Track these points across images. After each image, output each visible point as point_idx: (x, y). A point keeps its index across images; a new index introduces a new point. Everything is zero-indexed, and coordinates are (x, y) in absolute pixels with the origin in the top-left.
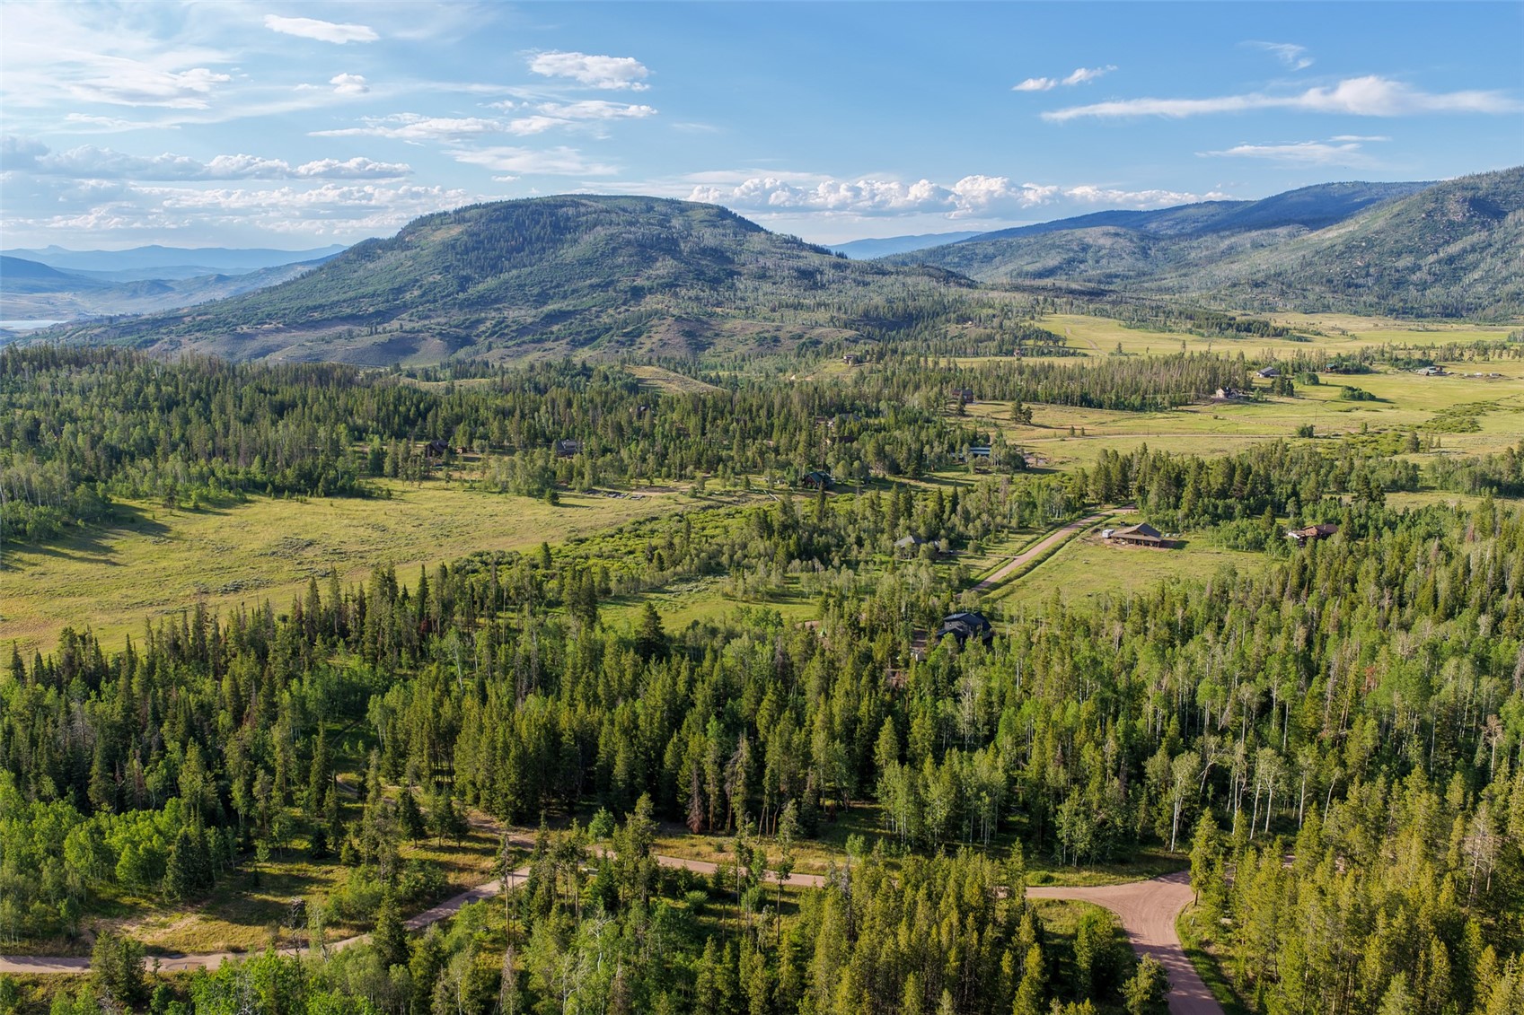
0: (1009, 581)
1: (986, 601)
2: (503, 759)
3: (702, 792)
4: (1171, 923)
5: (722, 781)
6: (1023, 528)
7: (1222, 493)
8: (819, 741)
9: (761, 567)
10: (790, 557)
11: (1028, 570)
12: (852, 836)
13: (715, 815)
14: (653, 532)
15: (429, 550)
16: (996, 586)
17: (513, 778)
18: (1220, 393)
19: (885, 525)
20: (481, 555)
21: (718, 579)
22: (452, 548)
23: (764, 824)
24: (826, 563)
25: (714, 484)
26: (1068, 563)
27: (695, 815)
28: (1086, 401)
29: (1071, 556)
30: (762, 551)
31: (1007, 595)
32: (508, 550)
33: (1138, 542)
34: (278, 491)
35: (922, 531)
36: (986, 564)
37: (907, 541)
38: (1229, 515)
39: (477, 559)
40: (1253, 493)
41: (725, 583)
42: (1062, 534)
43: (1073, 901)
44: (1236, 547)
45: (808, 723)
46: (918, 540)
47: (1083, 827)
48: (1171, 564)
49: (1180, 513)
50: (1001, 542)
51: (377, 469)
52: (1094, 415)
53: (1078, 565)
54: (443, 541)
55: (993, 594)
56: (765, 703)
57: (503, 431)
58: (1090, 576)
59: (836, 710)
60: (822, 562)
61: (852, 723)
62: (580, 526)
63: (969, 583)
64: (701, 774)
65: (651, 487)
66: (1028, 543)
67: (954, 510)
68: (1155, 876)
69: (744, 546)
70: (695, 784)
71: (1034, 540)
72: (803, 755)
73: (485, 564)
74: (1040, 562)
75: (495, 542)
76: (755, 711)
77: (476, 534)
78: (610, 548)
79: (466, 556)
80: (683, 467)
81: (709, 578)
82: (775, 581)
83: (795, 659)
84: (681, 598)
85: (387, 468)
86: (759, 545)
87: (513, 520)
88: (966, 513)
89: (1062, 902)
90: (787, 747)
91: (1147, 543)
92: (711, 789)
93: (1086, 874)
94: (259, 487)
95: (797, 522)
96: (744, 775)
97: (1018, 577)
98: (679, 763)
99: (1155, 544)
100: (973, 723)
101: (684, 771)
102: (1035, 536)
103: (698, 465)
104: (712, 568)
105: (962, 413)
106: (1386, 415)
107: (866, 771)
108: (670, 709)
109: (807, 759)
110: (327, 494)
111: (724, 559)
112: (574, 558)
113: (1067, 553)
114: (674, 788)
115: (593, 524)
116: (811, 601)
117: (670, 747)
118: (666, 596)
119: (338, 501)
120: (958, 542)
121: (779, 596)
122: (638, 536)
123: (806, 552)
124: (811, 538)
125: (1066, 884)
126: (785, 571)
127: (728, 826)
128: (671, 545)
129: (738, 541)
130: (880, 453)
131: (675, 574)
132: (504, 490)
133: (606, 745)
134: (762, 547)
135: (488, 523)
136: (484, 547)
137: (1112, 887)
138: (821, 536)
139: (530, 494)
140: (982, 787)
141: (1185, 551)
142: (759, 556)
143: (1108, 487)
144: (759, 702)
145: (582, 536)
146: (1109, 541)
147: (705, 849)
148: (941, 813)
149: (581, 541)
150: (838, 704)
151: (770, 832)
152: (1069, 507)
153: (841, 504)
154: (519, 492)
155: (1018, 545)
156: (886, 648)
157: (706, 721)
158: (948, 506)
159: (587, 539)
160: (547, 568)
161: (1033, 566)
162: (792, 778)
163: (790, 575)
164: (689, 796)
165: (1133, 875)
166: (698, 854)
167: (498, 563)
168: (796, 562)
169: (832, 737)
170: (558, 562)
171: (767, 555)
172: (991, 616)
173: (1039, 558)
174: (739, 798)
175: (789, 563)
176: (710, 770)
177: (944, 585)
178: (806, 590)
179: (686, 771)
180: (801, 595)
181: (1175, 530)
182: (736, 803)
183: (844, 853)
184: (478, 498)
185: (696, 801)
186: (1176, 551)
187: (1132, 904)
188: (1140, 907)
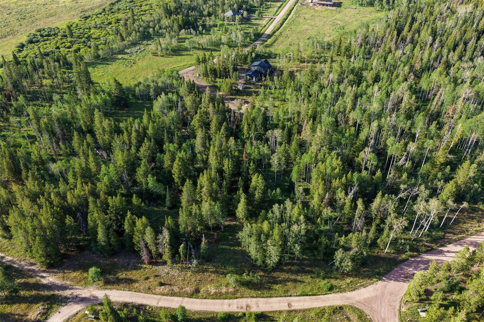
0: (274, 32)
1: (267, 46)
3: (147, 248)
4: (397, 320)
9: (167, 35)
10: (180, 28)
11: (282, 25)
14: (119, 9)
15: (16, 29)
16: (269, 36)
20: (39, 31)
21: (149, 42)
22: (27, 26)
24: (196, 28)
26: (297, 19)
29: (297, 15)
30: (167, 25)
31: (275, 42)
32: (53, 26)
33: (323, 5)
35: (235, 6)
36: (264, 22)
37: (229, 13)
39: (38, 33)
42: (291, 3)
43: (346, 306)
44: (361, 5)
46: (234, 12)
48: (338, 16)
50: (268, 8)
53: (301, 20)
54: (22, 22)
55: (269, 41)
58: (306, 27)
60: (194, 29)
62: (86, 8)
63: (258, 36)
66: (280, 7)
68: (380, 276)
69: (159, 21)
70: (143, 244)
71: (281, 5)
72: (199, 216)
73: (42, 36)
74: (286, 19)
75: (47, 20)
77: (38, 17)
78: (100, 22)
79: (33, 32)
81: (145, 42)
82: (174, 43)
84: (133, 56)
86: (165, 22)
87: (54, 6)
89: (341, 308)
91: (327, 5)
92: (152, 247)
93: (348, 280)
95: (181, 4)
97: (278, 29)
98: (132, 232)
99: (330, 5)
101: (136, 237)
102: (281, 3)
104: (146, 36)
108: (128, 165)
109: (201, 218)
111: (151, 30)
112: (84, 29)
113: (296, 13)
115: (91, 6)
116: (191, 53)
118: (126, 56)
120: (251, 10)
121: (177, 52)
122: (112, 12)
123: (187, 24)
124: (188, 12)
125: (341, 290)
126: (178, 35)
128: (126, 24)
129: (156, 18)
131: (129, 41)
134: (167, 23)
135: (43, 9)
136: (41, 25)
137: (363, 290)
138: (192, 12)
141: (342, 8)
142: (166, 28)
145: (87, 14)
146: (311, 4)
149: (87, 18)
151: (186, 260)
155: (275, 9)
156: (228, 87)
159: (89, 16)
160: (71, 37)
161: (283, 22)
163: (180, 37)
164: (140, 248)
165: (370, 277)
166: (149, 287)
167: (49, 35)
168: (183, 30)
170: (76, 33)
171: (170, 27)
172: (270, 56)
173: (285, 17)
175: (180, 30)
177: (248, 39)
178: (189, 47)
180: (186, 49)
185: (145, 251)
186: (339, 9)
187: (375, 306)
188: (379, 308)
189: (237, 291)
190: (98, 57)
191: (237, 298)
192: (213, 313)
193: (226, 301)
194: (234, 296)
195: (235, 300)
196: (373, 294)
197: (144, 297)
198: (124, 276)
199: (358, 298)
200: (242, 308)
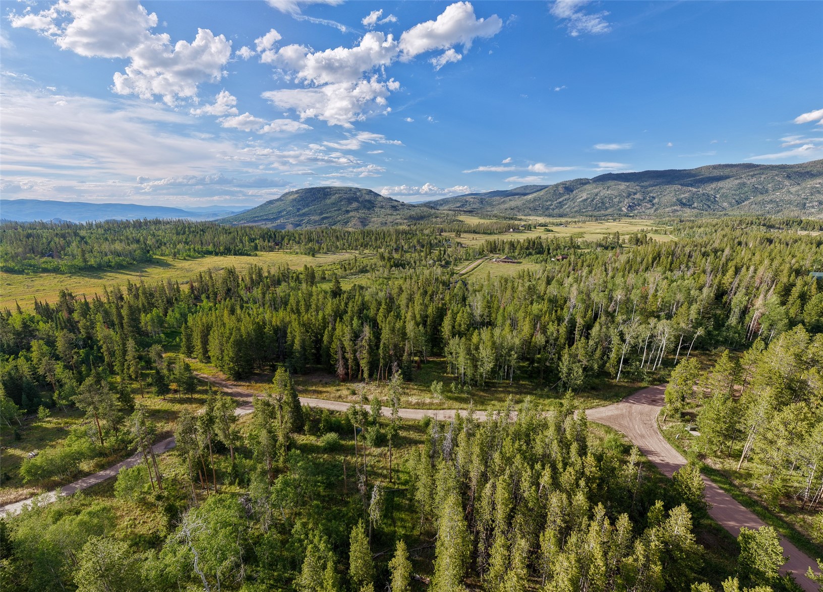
0: (467, 273)
1: (463, 278)
2: (227, 342)
3: (344, 358)
4: (662, 438)
5: (355, 351)
6: (467, 260)
7: (527, 249)
8: (410, 327)
9: (381, 270)
10: (391, 266)
11: (473, 270)
12: (435, 382)
13: (352, 370)
16: (463, 274)
17: (231, 354)
18: (511, 230)
19: (423, 258)
21: (366, 274)
23: (381, 373)
24: (404, 268)
25: (366, 251)
26: (485, 268)
27: (341, 370)
28: (475, 232)
30: (382, 265)
31: (469, 276)
32: (294, 269)
33: (505, 262)
34: (217, 254)
35: (436, 259)
36: (458, 268)
37: (431, 262)
38: (530, 254)
40: (537, 248)
41: (368, 275)
42: (479, 261)
44: (537, 263)
45: (403, 317)
46: (435, 262)
47: (578, 371)
48: (518, 267)
49: (516, 254)
50: (461, 263)
51: (256, 248)
52: (477, 236)
53: (488, 268)
55: (464, 276)
56: (381, 310)
57: (300, 239)
58: (493, 271)
59: (416, 312)
61: (424, 318)
62: (321, 262)
63: (454, 273)
64: (343, 348)
65: (347, 252)
66: (470, 263)
67: (445, 253)
69: (375, 264)
70: (340, 353)
72: (402, 334)
75: (290, 267)
76: (376, 314)
80: (357, 246)
81: (362, 274)
82: (386, 274)
83: (395, 296)
84: (351, 280)
85: (259, 248)
86: (380, 263)
87: (298, 261)
88: (448, 255)
90: (393, 330)
91: (508, 262)
92: (349, 355)
94: (209, 253)
95: (394, 258)
96: (367, 347)
97: (470, 272)
98: (331, 342)
99: (511, 262)
100: (482, 316)
101: (334, 346)
102: (471, 261)
103: (362, 246)
104: (364, 271)
105: (440, 235)
106: (557, 235)
107: (436, 342)
109: (404, 335)
110: (235, 254)
111: (368, 268)
113: (484, 265)
114: (329, 356)
115: (325, 262)
116: (399, 280)
117: (326, 332)
118: (345, 279)
119: (237, 257)
120: (448, 263)
121: (387, 279)
122: (340, 265)
123: (397, 265)
124: (398, 262)
126: (390, 271)
127: (360, 376)
128: (350, 264)
129: (373, 263)
130: (418, 242)
131: (351, 273)
132: (297, 253)
133: (291, 333)
137: (602, 409)
138: (402, 261)
139: (305, 254)
140: (511, 349)
141: (521, 264)
142: (381, 267)
143: (491, 248)
144: (378, 310)
145: (321, 265)
146: (496, 262)
147: (345, 392)
148: (489, 366)
150: (418, 308)
151: (385, 379)
152: (480, 254)
153: (408, 255)
154: (302, 253)
155: (467, 264)
157: (352, 319)
158: (442, 252)
159: (323, 266)
162: (396, 346)
164: (337, 360)
166: (340, 397)
168: (394, 268)
169: (418, 324)
173: (475, 267)
174: (365, 361)
176: (347, 344)
177: (446, 274)
179: (335, 345)
181: (516, 259)
182: (363, 363)
183: (430, 391)
184: (288, 256)
185: (341, 362)
186: (519, 264)
187: (625, 422)
188: (631, 425)
189: (444, 403)
190: (324, 278)
191: (443, 409)
192: (415, 420)
193: (430, 411)
194: (440, 407)
195: (442, 411)
196: (616, 412)
197: (332, 404)
198: (314, 388)
199: (598, 416)
200: (450, 417)
